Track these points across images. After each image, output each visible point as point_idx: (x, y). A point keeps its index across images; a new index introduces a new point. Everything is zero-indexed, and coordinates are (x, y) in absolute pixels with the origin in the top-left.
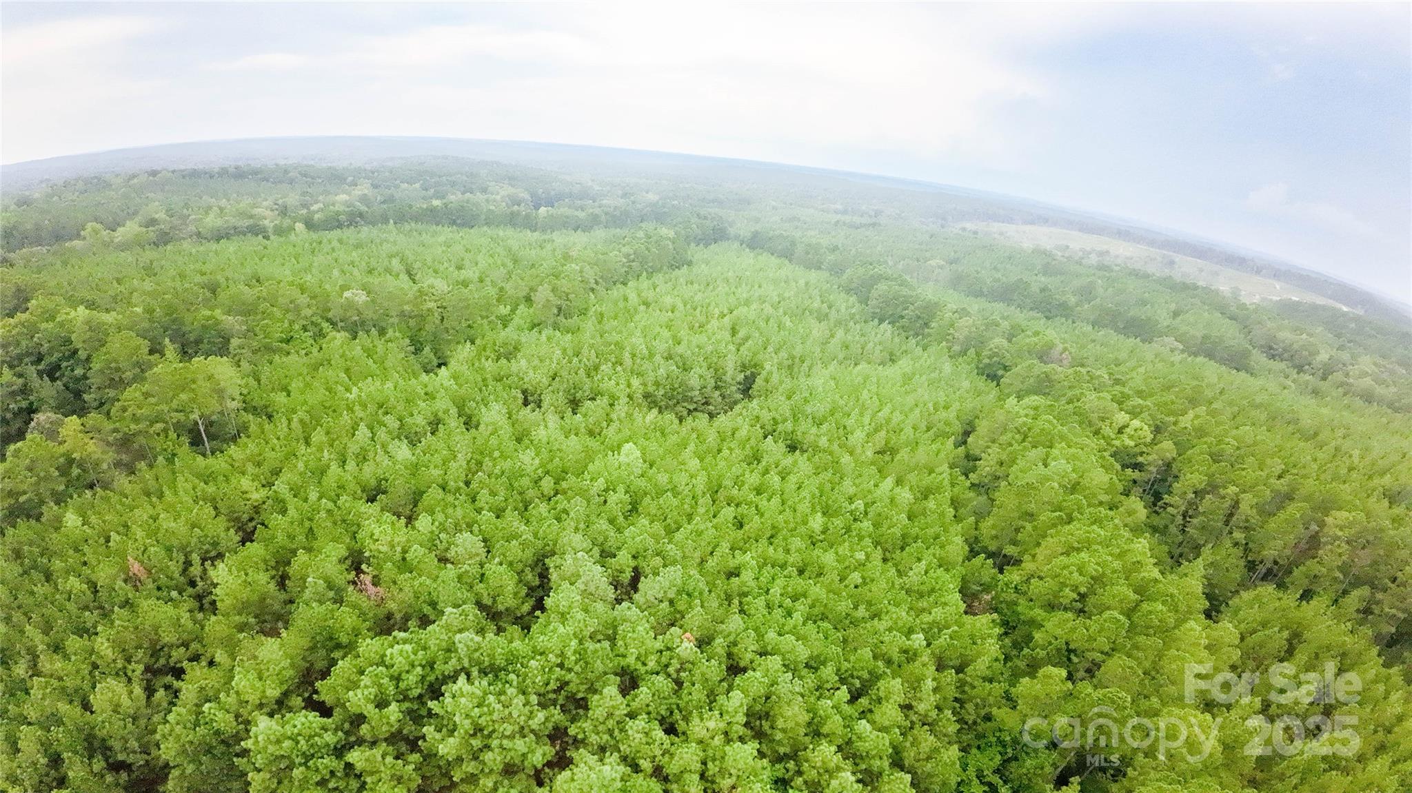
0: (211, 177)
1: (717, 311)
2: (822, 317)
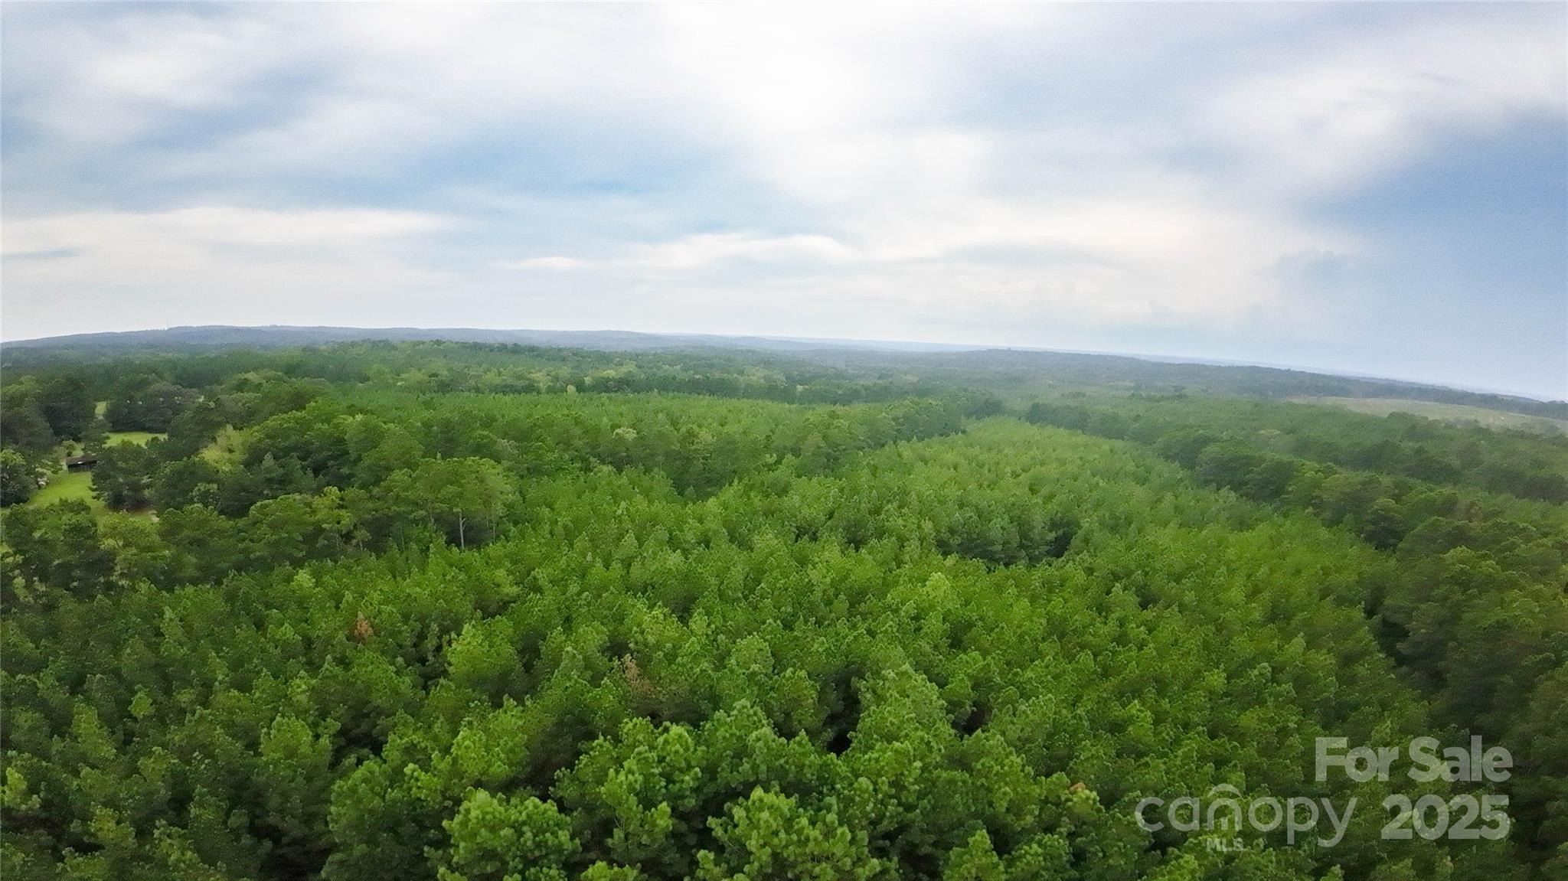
0: (492, 350)
1: (1008, 469)
2: (1141, 481)
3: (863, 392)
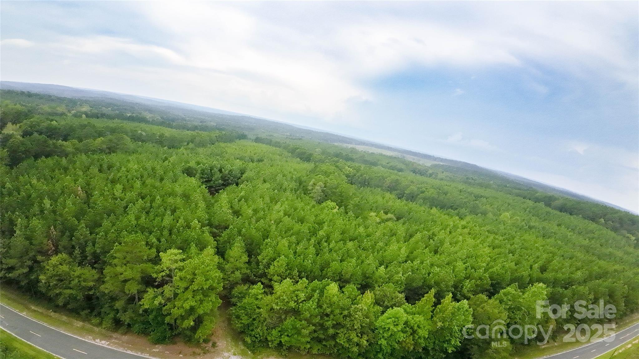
3: (199, 127)
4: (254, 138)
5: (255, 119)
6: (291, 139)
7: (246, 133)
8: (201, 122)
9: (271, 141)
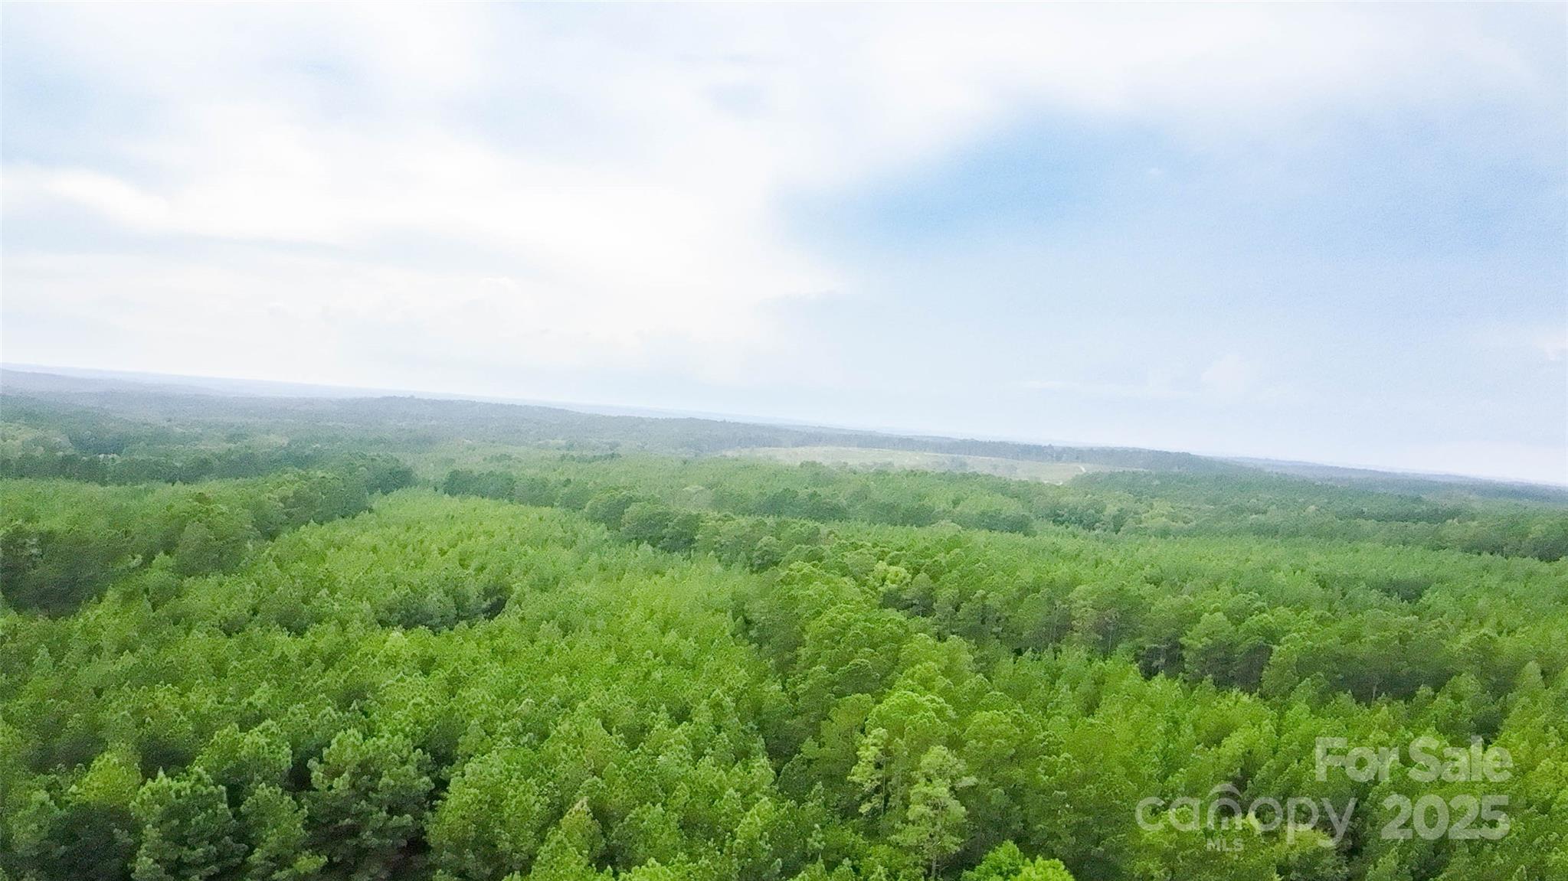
1: (434, 548)
2: (569, 545)
4: (443, 473)
5: (434, 403)
6: (582, 460)
7: (407, 460)
8: (231, 438)
9: (510, 480)
